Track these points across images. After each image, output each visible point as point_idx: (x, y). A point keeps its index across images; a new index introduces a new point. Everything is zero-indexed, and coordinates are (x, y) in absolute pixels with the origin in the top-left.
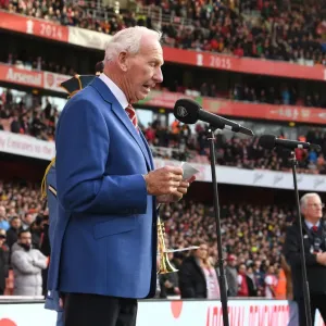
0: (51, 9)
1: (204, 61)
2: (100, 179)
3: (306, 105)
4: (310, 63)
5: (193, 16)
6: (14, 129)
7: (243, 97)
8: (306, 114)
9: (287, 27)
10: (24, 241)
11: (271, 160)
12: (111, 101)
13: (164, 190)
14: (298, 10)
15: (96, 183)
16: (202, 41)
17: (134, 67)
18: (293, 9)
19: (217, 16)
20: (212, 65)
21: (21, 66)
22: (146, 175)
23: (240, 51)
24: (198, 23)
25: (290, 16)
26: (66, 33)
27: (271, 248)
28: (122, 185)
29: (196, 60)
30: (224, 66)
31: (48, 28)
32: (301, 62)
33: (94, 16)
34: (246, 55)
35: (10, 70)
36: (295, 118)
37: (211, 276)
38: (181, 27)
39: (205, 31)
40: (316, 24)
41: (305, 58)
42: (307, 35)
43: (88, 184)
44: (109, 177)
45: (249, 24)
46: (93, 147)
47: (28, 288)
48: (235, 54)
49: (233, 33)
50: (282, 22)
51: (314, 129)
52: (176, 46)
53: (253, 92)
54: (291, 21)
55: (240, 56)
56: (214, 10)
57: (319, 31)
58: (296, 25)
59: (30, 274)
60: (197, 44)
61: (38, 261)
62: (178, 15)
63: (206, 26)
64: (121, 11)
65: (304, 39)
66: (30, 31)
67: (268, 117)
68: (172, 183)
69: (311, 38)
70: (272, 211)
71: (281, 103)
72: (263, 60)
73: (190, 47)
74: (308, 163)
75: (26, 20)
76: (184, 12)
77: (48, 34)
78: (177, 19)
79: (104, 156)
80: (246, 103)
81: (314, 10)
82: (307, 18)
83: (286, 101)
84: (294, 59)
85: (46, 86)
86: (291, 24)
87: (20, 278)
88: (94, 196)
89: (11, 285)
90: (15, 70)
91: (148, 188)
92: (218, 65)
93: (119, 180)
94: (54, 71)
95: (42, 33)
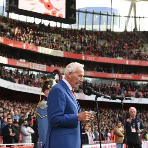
0: (32, 41)
1: (85, 58)
2: (63, 115)
3: (120, 73)
4: (121, 58)
5: (81, 42)
6: (20, 83)
7: (98, 70)
8: (120, 76)
9: (113, 46)
10: (25, 124)
11: (108, 92)
12: (66, 88)
13: (84, 120)
14: (117, 40)
15: (61, 117)
16: (84, 51)
17: (73, 77)
18: (115, 40)
19: (89, 42)
20: (88, 59)
21: (21, 60)
22: (78, 115)
23: (97, 54)
24: (83, 45)
25: (114, 42)
26: (37, 49)
27: (109, 122)
28: (70, 118)
29: (82, 58)
30: (92, 60)
31: (31, 47)
32: (119, 58)
33: (47, 43)
34: (99, 56)
35: (18, 62)
36: (116, 77)
37: (90, 135)
38: (77, 46)
39: (85, 48)
40: (123, 45)
41: (120, 57)
42: (120, 49)
43: (58, 117)
44: (65, 115)
45: (100, 45)
46: (60, 105)
47: (26, 140)
48: (96, 55)
49: (95, 48)
50: (112, 44)
51: (123, 81)
52: (75, 53)
53: (102, 68)
54: (115, 43)
55: (98, 56)
56: (88, 40)
57: (125, 47)
58: (116, 45)
59: (27, 135)
60: (83, 52)
61: (30, 131)
62: (76, 42)
63: (86, 46)
64: (56, 41)
65: (119, 50)
66: (24, 48)
67: (107, 77)
68: (87, 117)
69: (122, 50)
70: (109, 110)
71: (112, 72)
72: (105, 57)
73: (80, 53)
74: (121, 93)
75: (23, 44)
76: (78, 41)
77: (31, 49)
78: (76, 44)
79: (64, 107)
80: (100, 72)
81: (123, 40)
82: (120, 43)
83: (113, 72)
84: (116, 57)
85: (30, 67)
86: (115, 45)
87: (24, 137)
88: (60, 121)
89: (21, 139)
90: (20, 62)
91: (79, 119)
92: (90, 60)
93: (69, 116)
94: (33, 62)
95: (29, 49)
